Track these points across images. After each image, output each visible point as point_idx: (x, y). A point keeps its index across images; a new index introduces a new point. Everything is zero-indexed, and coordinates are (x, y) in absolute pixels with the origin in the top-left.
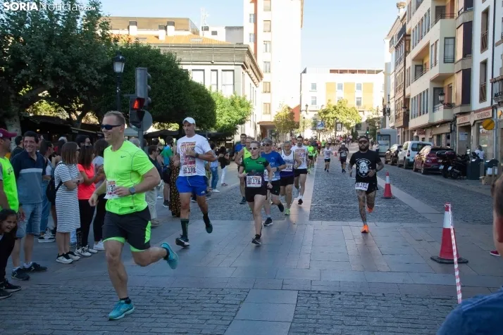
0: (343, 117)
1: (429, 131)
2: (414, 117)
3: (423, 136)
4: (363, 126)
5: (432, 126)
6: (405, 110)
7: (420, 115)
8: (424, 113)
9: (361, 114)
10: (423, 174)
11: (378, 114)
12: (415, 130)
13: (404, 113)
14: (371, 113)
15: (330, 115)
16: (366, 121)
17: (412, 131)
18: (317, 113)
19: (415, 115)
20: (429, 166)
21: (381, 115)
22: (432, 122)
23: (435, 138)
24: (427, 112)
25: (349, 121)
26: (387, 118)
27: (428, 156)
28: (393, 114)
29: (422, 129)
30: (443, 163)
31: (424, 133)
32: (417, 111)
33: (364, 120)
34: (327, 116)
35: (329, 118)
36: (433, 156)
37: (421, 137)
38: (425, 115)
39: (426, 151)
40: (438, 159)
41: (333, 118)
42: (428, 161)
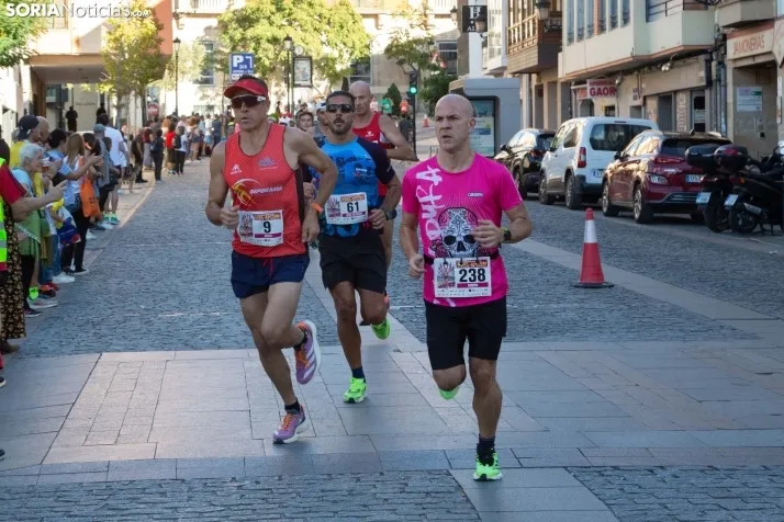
0: (309, 38)
1: (631, 83)
2: (581, 37)
3: (609, 101)
4: (374, 68)
5: (644, 66)
6: (545, 14)
7: (602, 29)
8: (614, 25)
9: (369, 24)
10: (640, 221)
11: (425, 25)
12: (580, 81)
13: (542, 23)
14: (403, 23)
15: (262, 29)
16: (388, 50)
17: (567, 84)
18: (214, 22)
19: (581, 30)
20: (661, 196)
21: (448, 27)
22: (642, 52)
23: (652, 105)
24: (626, 21)
25: (327, 51)
26: (474, 38)
27: (655, 163)
28: (497, 25)
29: (609, 78)
30: (706, 186)
31: (614, 91)
32: (590, 16)
33: (378, 49)
34: (250, 33)
35: (257, 40)
36: (670, 165)
37: (600, 103)
38: (619, 30)
39: (644, 148)
40: (686, 172)
41: (274, 41)
42: (655, 180)
